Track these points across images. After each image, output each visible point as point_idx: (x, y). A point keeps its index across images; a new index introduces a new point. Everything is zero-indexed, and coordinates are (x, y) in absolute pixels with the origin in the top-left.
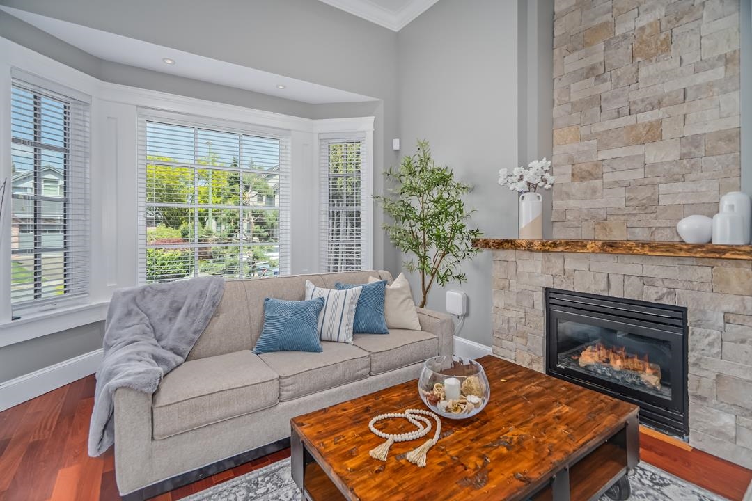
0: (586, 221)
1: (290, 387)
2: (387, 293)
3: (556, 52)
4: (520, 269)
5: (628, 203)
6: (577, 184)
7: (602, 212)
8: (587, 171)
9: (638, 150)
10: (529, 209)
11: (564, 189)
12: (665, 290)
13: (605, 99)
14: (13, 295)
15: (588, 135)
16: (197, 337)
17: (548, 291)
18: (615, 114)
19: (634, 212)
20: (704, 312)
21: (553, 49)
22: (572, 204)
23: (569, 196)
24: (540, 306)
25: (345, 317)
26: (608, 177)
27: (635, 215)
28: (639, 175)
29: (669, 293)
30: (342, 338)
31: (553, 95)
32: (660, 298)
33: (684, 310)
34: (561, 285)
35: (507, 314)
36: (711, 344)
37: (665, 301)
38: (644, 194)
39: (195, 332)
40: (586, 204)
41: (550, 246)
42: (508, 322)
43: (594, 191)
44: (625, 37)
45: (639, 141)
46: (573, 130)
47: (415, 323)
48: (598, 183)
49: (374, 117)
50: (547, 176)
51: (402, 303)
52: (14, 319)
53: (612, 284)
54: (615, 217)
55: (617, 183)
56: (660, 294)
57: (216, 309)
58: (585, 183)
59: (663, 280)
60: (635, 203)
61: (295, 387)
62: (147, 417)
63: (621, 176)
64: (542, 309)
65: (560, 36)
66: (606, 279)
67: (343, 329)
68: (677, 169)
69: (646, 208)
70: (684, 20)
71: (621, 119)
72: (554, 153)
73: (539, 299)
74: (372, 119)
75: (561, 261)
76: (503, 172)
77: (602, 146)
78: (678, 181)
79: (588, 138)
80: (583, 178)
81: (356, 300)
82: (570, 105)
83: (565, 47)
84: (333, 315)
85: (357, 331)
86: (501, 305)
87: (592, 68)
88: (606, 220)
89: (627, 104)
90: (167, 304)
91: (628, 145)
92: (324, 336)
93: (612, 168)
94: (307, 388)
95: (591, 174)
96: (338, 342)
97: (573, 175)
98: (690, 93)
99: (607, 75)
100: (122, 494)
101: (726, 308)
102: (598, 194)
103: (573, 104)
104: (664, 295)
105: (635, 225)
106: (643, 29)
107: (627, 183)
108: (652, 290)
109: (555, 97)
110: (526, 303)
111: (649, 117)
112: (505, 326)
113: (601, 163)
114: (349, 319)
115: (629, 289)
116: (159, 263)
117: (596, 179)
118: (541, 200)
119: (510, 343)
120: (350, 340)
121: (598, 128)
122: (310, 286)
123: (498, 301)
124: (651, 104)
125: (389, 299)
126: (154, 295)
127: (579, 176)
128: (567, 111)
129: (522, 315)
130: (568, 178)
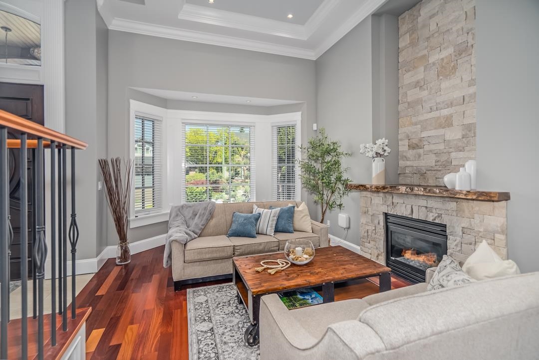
0: (416, 174)
1: (238, 251)
2: (295, 212)
3: (400, 71)
4: (373, 202)
5: (437, 164)
6: (411, 152)
7: (423, 168)
8: (415, 144)
9: (441, 132)
10: (378, 167)
11: (404, 154)
12: (437, 215)
13: (424, 101)
14: (136, 207)
15: (416, 122)
16: (203, 227)
17: (386, 215)
18: (429, 110)
20: (453, 227)
21: (399, 70)
22: (408, 163)
23: (407, 159)
24: (382, 223)
25: (270, 223)
26: (427, 148)
27: (440, 170)
28: (441, 147)
29: (439, 216)
30: (268, 233)
31: (399, 97)
32: (435, 220)
33: (445, 226)
34: (391, 211)
35: (367, 228)
36: (456, 245)
37: (437, 221)
38: (444, 158)
39: (202, 225)
40: (415, 164)
41: (381, 189)
42: (368, 232)
43: (420, 156)
44: (434, 64)
45: (441, 126)
46: (409, 119)
47: (309, 229)
48: (421, 151)
49: (301, 112)
50: (386, 148)
51: (302, 217)
52: (136, 217)
53: (414, 211)
54: (430, 172)
55: (431, 151)
56: (434, 217)
57: (211, 216)
58: (415, 151)
59: (436, 209)
60: (439, 163)
61: (240, 251)
62: (183, 253)
63: (433, 147)
64: (383, 225)
65: (402, 62)
66: (411, 208)
67: (269, 229)
68: (460, 144)
69: (445, 167)
70: (463, 55)
71: (433, 112)
72: (399, 132)
73: (382, 218)
74: (299, 113)
75: (391, 198)
76: (362, 146)
77: (424, 129)
78: (461, 151)
79: (416, 124)
80: (414, 148)
81: (277, 215)
82: (407, 104)
83: (404, 69)
84: (264, 222)
85: (277, 231)
86: (364, 222)
87: (418, 82)
88: (426, 173)
89: (435, 104)
90: (191, 212)
91: (435, 129)
92: (260, 231)
93: (429, 142)
94: (246, 252)
95: (417, 146)
96: (266, 235)
97: (409, 146)
98: (467, 99)
99: (425, 87)
100: (174, 281)
101: (463, 225)
102: (421, 158)
103: (409, 103)
104: (436, 217)
105: (439, 177)
106: (442, 59)
107: (436, 152)
108: (431, 214)
109: (400, 98)
110: (376, 222)
111: (445, 112)
112: (366, 234)
113: (421, 140)
114: (272, 224)
115: (421, 214)
116: (194, 194)
117: (421, 148)
118: (384, 162)
119: (369, 244)
120: (272, 234)
121: (421, 118)
122: (255, 207)
123: (363, 220)
124: (447, 104)
125: (297, 217)
126: (187, 208)
127: (412, 147)
128: (405, 108)
129: (374, 228)
130: (406, 148)
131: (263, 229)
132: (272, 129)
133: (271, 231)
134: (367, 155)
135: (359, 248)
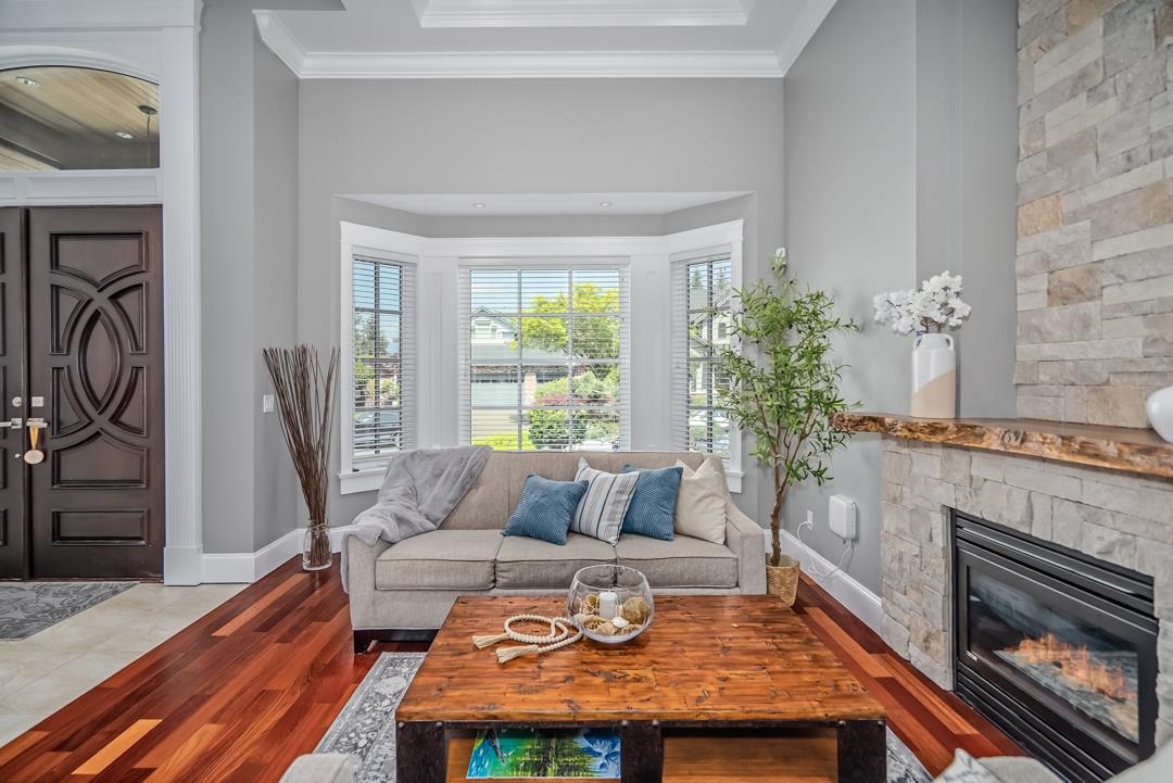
0: (1073, 384)
1: (505, 574)
2: (683, 484)
3: (1022, 54)
4: (915, 470)
5: (1151, 351)
6: (1056, 312)
7: (1099, 367)
8: (1072, 285)
9: (1167, 235)
10: (931, 361)
11: (1034, 321)
12: (1115, 536)
13: (1105, 135)
15: (1074, 213)
16: (451, 506)
17: (954, 516)
18: (1123, 163)
19: (1160, 369)
21: (1018, 50)
22: (1048, 350)
23: (1042, 336)
24: (941, 539)
25: (608, 508)
26: (1112, 296)
29: (1124, 543)
30: (601, 535)
31: (1018, 141)
32: (1108, 552)
33: (1149, 581)
34: (965, 504)
35: (901, 547)
37: (1117, 559)
39: (450, 502)
40: (1071, 351)
41: (921, 431)
42: (901, 560)
43: (1086, 324)
46: (1049, 203)
47: (717, 534)
48: (1091, 307)
49: (742, 220)
50: (955, 303)
51: (700, 501)
52: (354, 470)
53: (1036, 511)
54: (1125, 379)
55: (1128, 306)
56: (1104, 543)
57: (472, 481)
58: (1070, 308)
59: (1115, 513)
60: (1159, 349)
61: (510, 575)
62: (370, 567)
63: (1134, 293)
64: (941, 545)
65: (1027, 23)
66: (1025, 502)
67: (604, 523)
71: (1135, 171)
72: (1019, 252)
73: (939, 525)
74: (739, 224)
75: (965, 462)
77: (1102, 232)
79: (1074, 218)
80: (1066, 300)
81: (629, 490)
82: (1044, 155)
83: (1035, 43)
85: (627, 530)
86: (893, 530)
87: (1083, 75)
88: (1107, 383)
89: (1145, 139)
90: (430, 469)
91: (1145, 226)
92: (576, 528)
93: (1119, 276)
95: (1079, 291)
96: (597, 538)
97: (1049, 293)
99: (1108, 87)
100: (353, 628)
102: (1093, 331)
103: (1051, 153)
104: (1113, 544)
107: (1146, 308)
108: (1096, 531)
109: (1022, 141)
110: (924, 532)
112: (895, 566)
113: (1091, 271)
114: (613, 512)
115: (1060, 524)
117: (1089, 299)
118: (952, 347)
119: (903, 597)
120: (612, 539)
121: (1093, 196)
123: (890, 522)
125: (687, 497)
126: (422, 460)
127: (1060, 295)
128: (1039, 169)
129: (917, 552)
130: (1041, 300)
131: (589, 524)
132: (672, 270)
133: (609, 530)
134: (894, 327)
135: (877, 601)
